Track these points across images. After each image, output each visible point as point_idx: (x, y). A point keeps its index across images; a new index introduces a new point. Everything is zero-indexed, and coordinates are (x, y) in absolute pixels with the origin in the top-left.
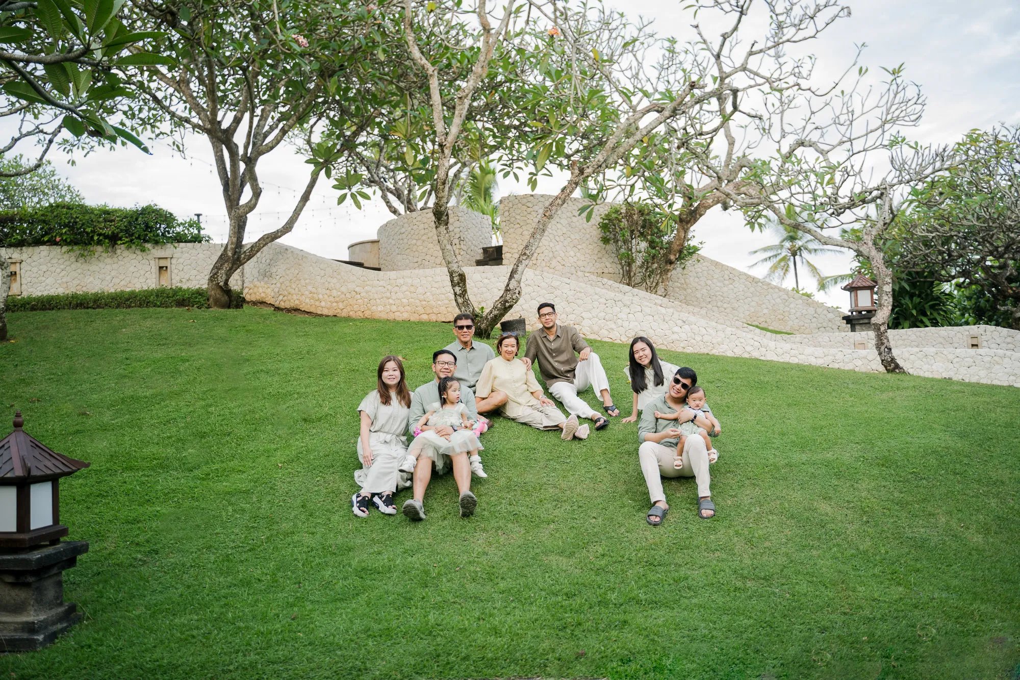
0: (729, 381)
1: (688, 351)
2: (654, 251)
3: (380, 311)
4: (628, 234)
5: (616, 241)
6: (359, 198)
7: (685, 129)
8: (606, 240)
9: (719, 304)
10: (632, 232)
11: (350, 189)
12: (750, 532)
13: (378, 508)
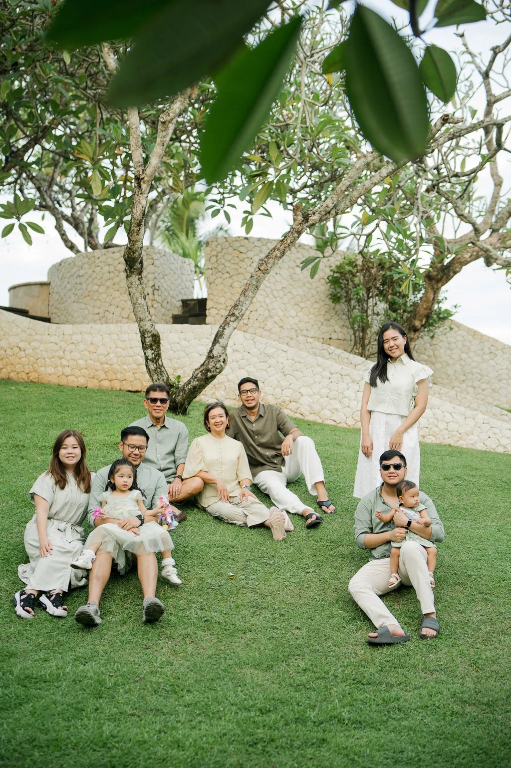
0: (471, 479)
1: (429, 441)
2: (394, 315)
3: (49, 372)
4: (362, 293)
5: (349, 301)
6: (29, 230)
7: (437, 168)
8: (335, 298)
9: (476, 384)
10: (368, 290)
11: (18, 219)
12: (476, 654)
13: (45, 608)
